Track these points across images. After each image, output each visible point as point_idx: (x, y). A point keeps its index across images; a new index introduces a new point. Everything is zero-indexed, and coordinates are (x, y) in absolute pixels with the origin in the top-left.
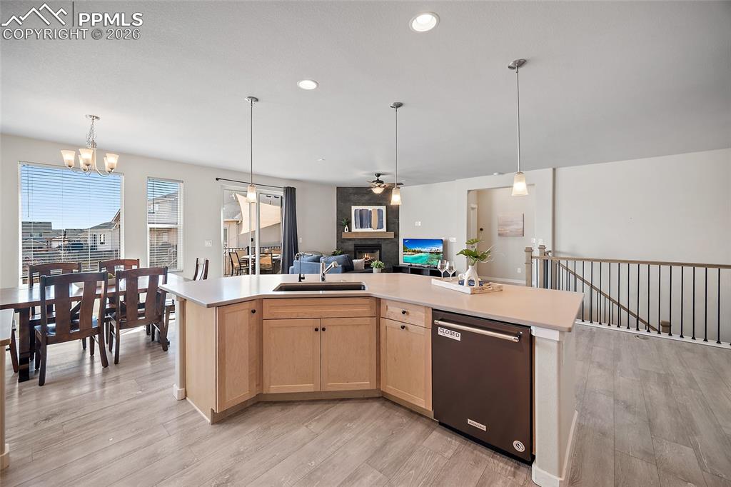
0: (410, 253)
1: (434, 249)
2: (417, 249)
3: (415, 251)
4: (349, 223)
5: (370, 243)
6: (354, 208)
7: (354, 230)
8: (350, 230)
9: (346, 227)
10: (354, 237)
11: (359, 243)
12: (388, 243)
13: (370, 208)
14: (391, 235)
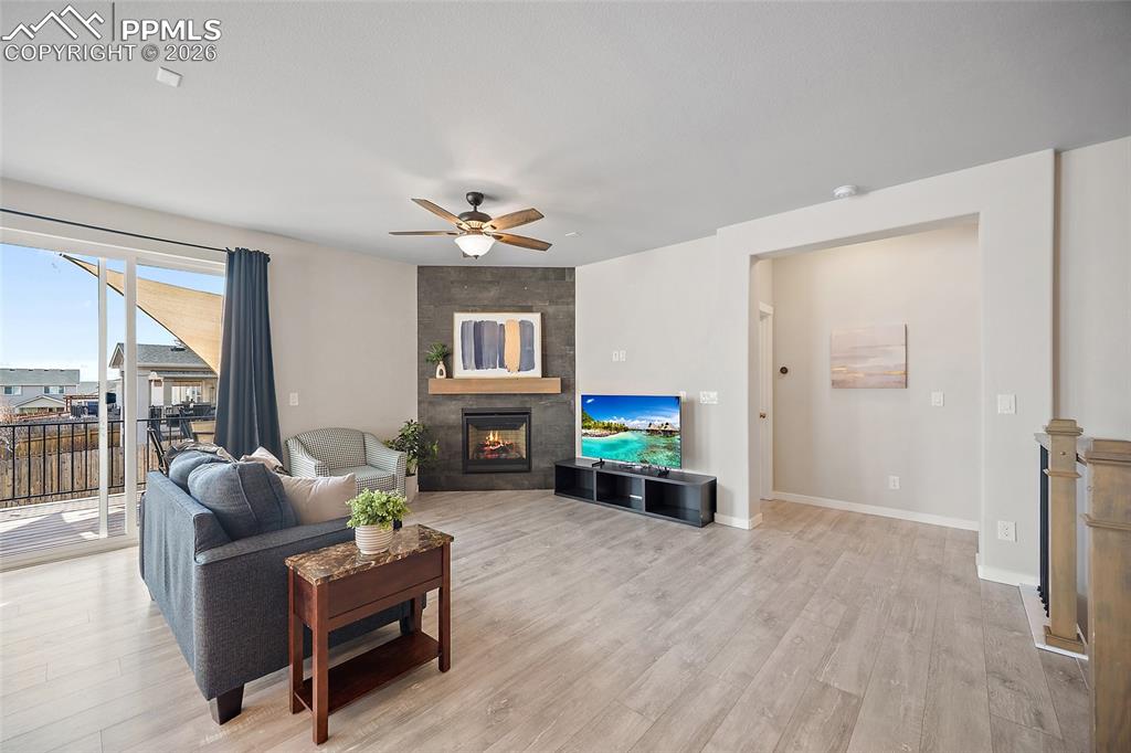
0: (598, 432)
1: (657, 421)
2: (615, 421)
3: (608, 427)
4: (447, 357)
5: (499, 405)
6: (460, 318)
7: (459, 371)
8: (449, 375)
9: (441, 366)
10: (457, 390)
11: (474, 406)
12: (546, 408)
13: (499, 318)
14: (553, 386)
